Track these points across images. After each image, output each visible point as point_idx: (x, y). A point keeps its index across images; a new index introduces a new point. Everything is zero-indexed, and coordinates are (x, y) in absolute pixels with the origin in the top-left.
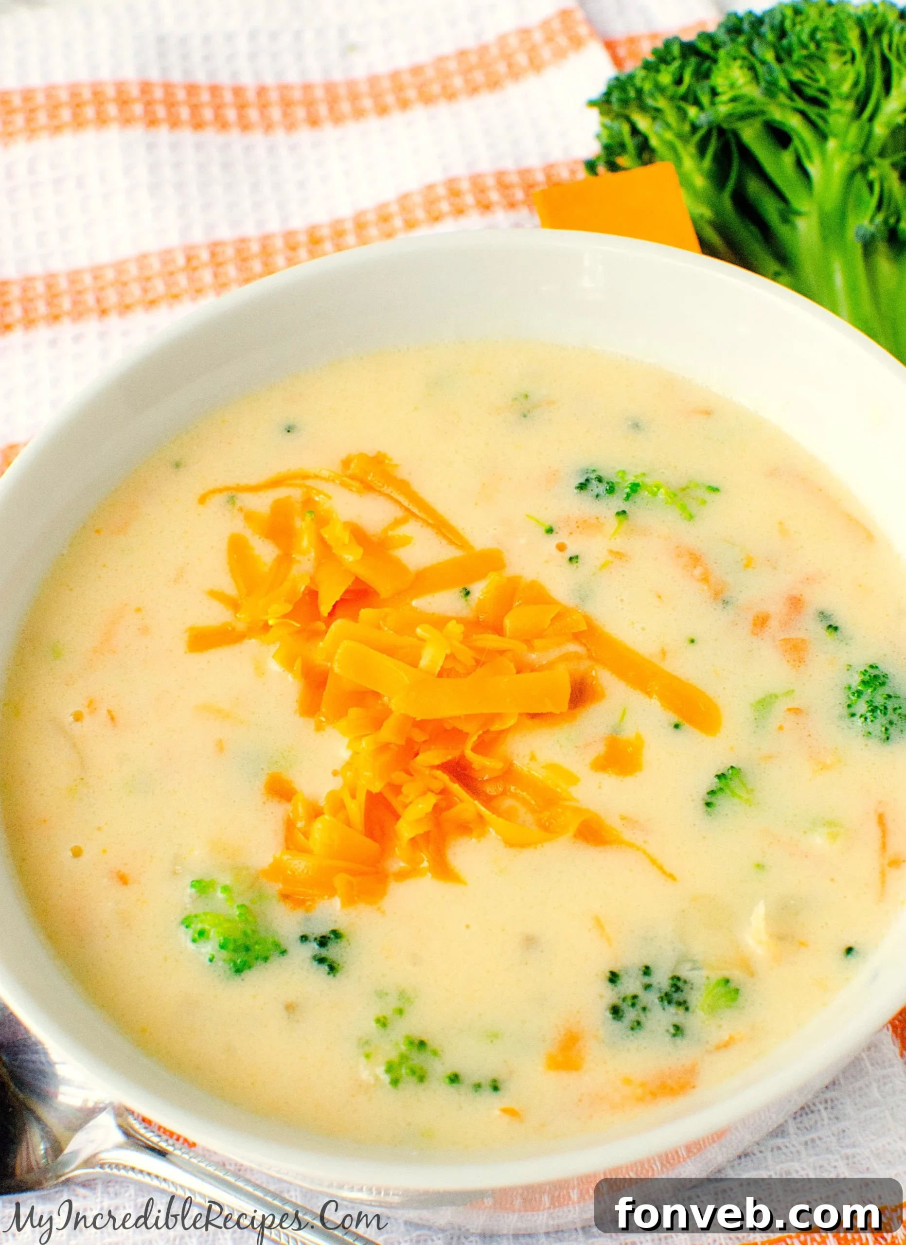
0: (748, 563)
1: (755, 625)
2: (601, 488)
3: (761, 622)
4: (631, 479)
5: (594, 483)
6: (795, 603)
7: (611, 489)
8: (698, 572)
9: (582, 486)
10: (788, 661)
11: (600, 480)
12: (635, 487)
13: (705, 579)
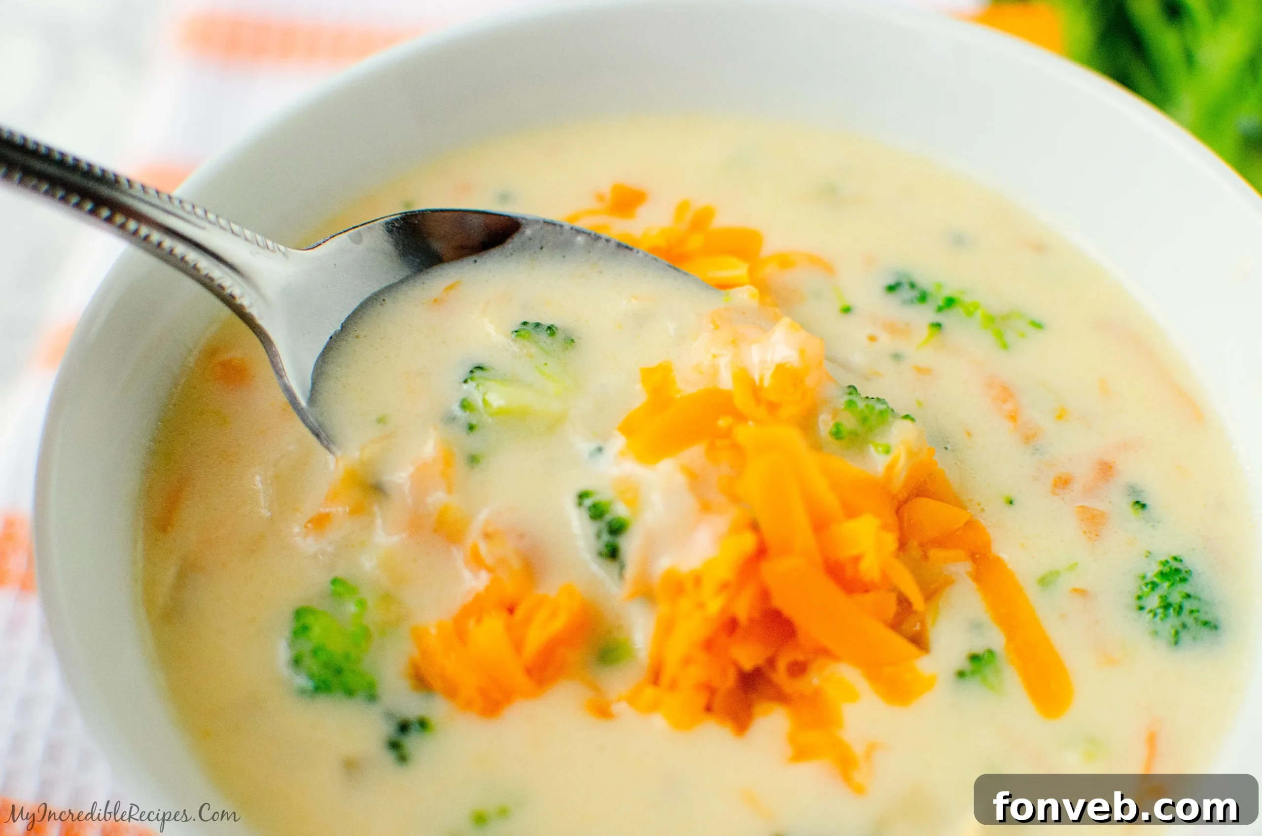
0: (1061, 415)
1: (1055, 486)
2: (913, 294)
3: (1063, 483)
4: (947, 293)
5: (906, 287)
6: (1106, 470)
7: (923, 297)
8: (1008, 406)
9: (892, 288)
10: (1085, 532)
11: (912, 286)
12: (950, 302)
13: (1013, 417)
